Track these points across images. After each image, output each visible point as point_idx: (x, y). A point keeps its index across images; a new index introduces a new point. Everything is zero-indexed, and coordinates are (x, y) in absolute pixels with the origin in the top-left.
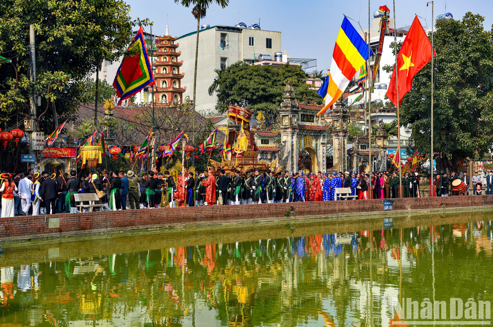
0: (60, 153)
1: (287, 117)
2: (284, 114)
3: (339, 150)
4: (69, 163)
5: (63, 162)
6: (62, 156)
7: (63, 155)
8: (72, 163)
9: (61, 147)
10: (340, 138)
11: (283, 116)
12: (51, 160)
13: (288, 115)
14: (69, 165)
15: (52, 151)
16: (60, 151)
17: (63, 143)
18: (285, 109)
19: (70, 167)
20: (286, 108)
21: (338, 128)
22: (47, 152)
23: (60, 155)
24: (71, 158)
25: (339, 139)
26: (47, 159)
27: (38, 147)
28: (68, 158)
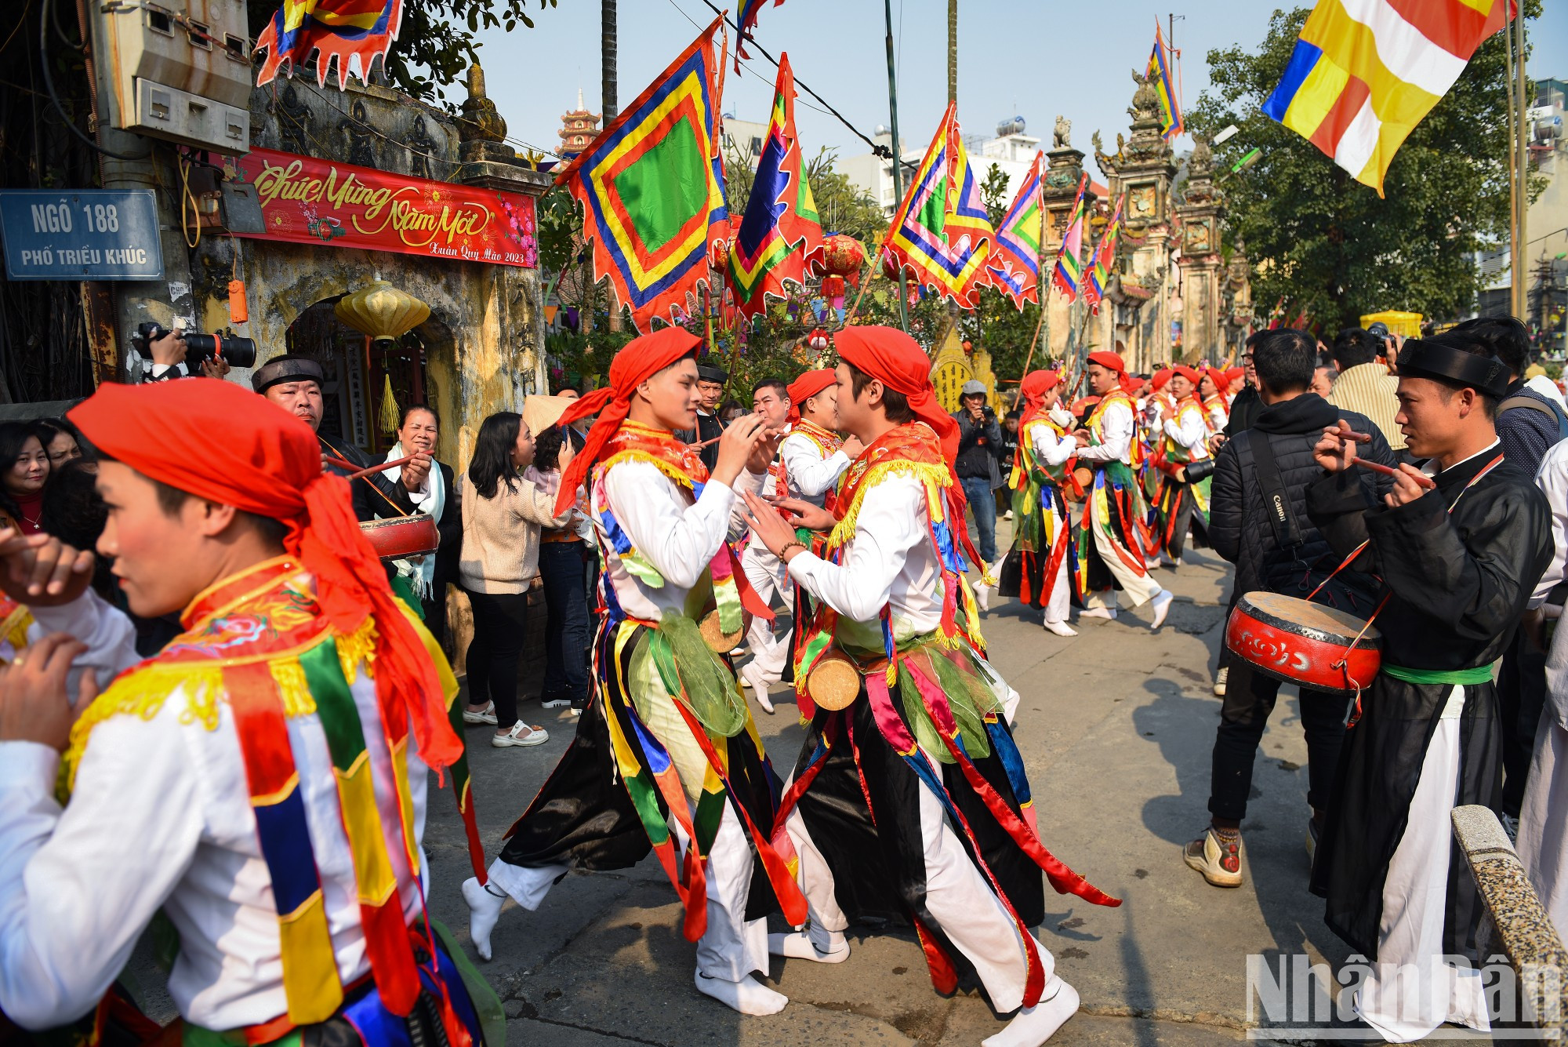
0: (420, 221)
1: (1147, 191)
2: (1138, 181)
3: (1202, 308)
4: (492, 306)
5: (446, 300)
6: (437, 251)
7: (442, 236)
8: (515, 314)
9: (419, 171)
10: (1208, 273)
11: (1132, 187)
12: (344, 279)
13: (1152, 184)
14: (492, 326)
15: (344, 195)
16: (417, 199)
17: (433, 146)
18: (1139, 163)
19: (503, 341)
20: (1143, 160)
21: (1200, 246)
22: (299, 193)
23: (414, 235)
24: (501, 267)
25: (1202, 276)
26: (309, 268)
27: (179, 102)
28: (478, 270)
